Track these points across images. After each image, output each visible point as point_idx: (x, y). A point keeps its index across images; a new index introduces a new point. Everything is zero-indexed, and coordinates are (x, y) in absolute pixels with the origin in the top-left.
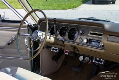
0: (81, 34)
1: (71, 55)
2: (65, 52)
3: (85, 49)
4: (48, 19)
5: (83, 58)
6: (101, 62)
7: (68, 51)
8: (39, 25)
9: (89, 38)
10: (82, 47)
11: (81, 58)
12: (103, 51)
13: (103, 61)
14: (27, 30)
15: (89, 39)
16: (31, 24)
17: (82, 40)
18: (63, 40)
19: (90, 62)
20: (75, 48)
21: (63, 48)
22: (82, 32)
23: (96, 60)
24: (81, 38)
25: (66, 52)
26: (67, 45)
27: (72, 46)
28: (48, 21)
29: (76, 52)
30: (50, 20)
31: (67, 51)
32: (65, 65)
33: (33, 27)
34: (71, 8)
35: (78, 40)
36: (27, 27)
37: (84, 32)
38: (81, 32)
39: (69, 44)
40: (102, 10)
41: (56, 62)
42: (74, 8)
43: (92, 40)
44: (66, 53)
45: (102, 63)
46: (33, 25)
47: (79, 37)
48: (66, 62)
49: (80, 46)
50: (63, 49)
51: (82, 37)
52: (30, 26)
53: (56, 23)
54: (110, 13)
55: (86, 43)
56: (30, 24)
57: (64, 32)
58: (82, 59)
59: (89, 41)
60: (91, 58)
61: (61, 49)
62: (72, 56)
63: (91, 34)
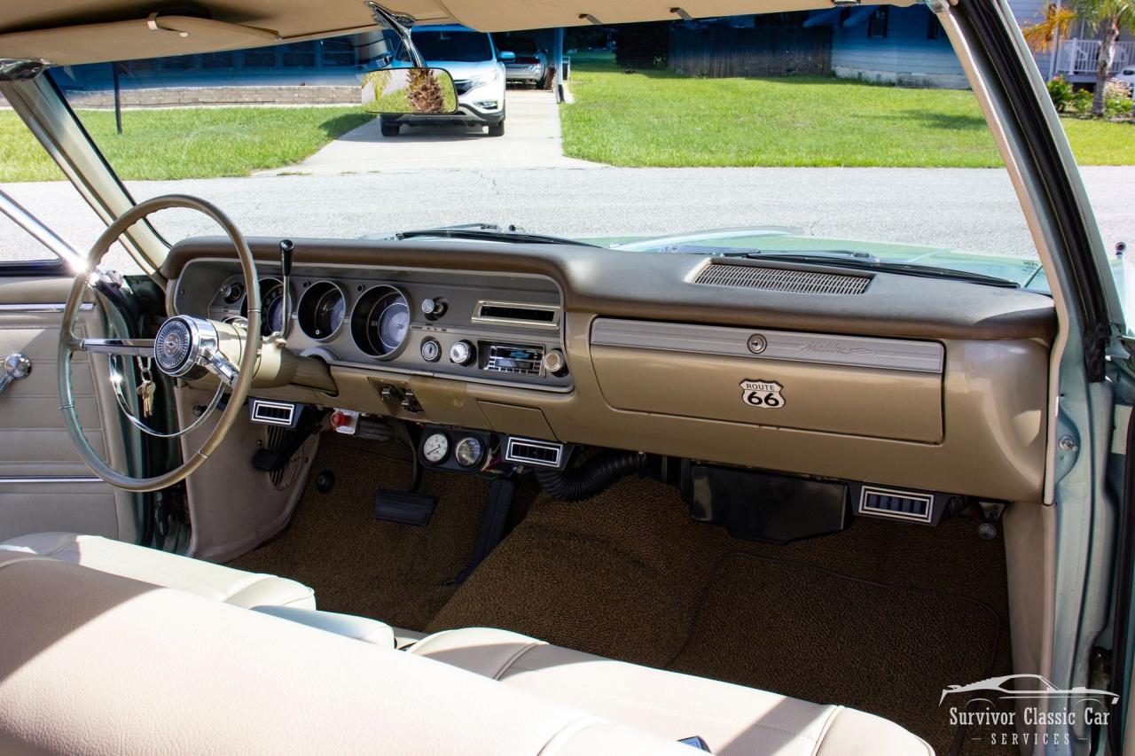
0: (432, 317)
1: (369, 434)
2: (339, 424)
3: (459, 396)
4: (252, 246)
5: (445, 445)
6: (551, 455)
7: (355, 415)
8: (170, 283)
9: (475, 336)
10: (445, 387)
11: (435, 447)
12: (568, 399)
13: (559, 452)
14: (96, 315)
15: (479, 342)
16: (117, 278)
17: (440, 351)
18: (328, 357)
19: (487, 464)
20: (397, 393)
21: (322, 400)
22: (436, 309)
23: (518, 450)
24: (428, 339)
25: (346, 421)
26: (349, 381)
27: (380, 386)
28: (255, 257)
29: (405, 416)
30: (263, 251)
31: (346, 413)
32: (324, 489)
33: (128, 294)
34: (268, 167)
35: (412, 354)
36: (93, 299)
37: (446, 307)
38: (427, 306)
39: (363, 375)
40: (445, 170)
41: (276, 482)
42: (285, 163)
43: (490, 344)
44: (342, 430)
45: (557, 463)
46: (125, 285)
47: (419, 335)
48: (329, 475)
49: (430, 385)
50: (320, 408)
51: (436, 332)
52: (114, 290)
53: (294, 264)
54: (490, 185)
55: (467, 363)
56: (108, 280)
57: (320, 310)
58: (442, 452)
59: (479, 352)
60: (493, 441)
61: (313, 406)
62: (376, 437)
63: (487, 312)
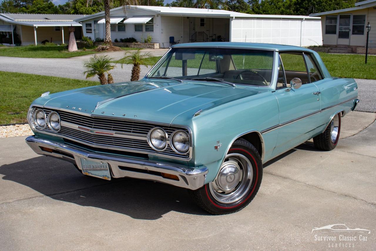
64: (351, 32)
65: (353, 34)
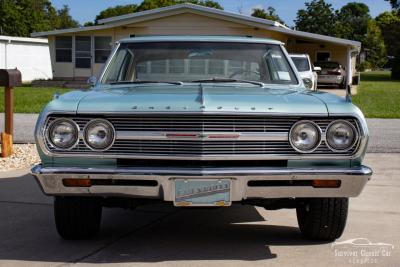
64: (93, 60)
65: (96, 62)
